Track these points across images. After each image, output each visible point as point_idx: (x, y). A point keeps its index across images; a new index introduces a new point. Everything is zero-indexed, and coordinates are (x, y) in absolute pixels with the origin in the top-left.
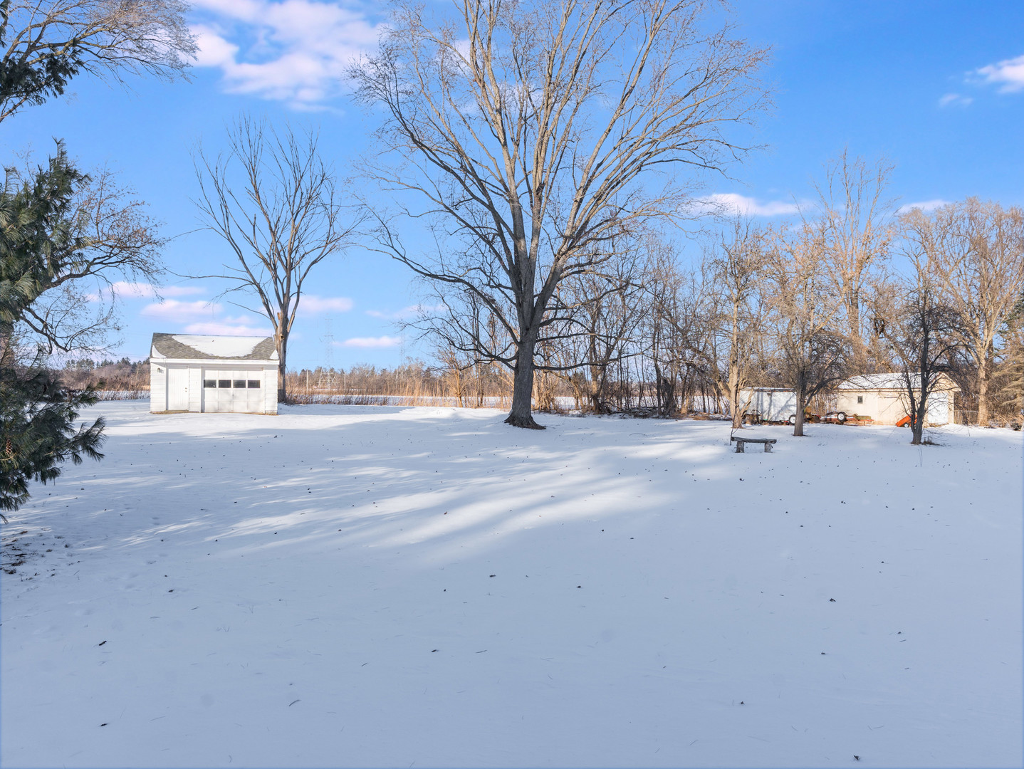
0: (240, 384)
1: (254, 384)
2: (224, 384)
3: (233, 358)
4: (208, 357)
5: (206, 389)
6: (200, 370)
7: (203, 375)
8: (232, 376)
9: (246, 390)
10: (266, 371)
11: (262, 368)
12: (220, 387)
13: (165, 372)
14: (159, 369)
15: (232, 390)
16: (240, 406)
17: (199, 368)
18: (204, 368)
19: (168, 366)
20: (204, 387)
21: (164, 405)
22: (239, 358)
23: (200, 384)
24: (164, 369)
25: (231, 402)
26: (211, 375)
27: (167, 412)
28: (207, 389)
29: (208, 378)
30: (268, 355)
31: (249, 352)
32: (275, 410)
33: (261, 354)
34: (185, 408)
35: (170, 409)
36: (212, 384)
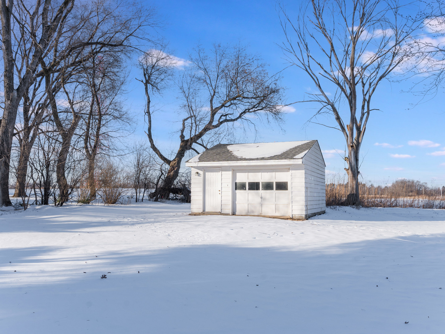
0: (268, 186)
1: (282, 186)
2: (254, 186)
3: (257, 159)
4: (242, 159)
5: (237, 191)
6: (231, 173)
7: (234, 177)
8: (262, 178)
9: (274, 193)
10: (293, 171)
11: (287, 168)
12: (249, 189)
13: (202, 175)
14: (198, 173)
15: (261, 192)
16: (268, 209)
17: (229, 171)
18: (235, 170)
19: (205, 169)
20: (236, 189)
21: (201, 206)
22: (263, 159)
23: (230, 187)
24: (201, 172)
25: (261, 205)
26: (242, 178)
27: (204, 213)
29: (238, 181)
30: (295, 155)
31: (279, 152)
32: (303, 213)
33: (289, 154)
34: (219, 210)
35: (207, 210)
36: (242, 186)
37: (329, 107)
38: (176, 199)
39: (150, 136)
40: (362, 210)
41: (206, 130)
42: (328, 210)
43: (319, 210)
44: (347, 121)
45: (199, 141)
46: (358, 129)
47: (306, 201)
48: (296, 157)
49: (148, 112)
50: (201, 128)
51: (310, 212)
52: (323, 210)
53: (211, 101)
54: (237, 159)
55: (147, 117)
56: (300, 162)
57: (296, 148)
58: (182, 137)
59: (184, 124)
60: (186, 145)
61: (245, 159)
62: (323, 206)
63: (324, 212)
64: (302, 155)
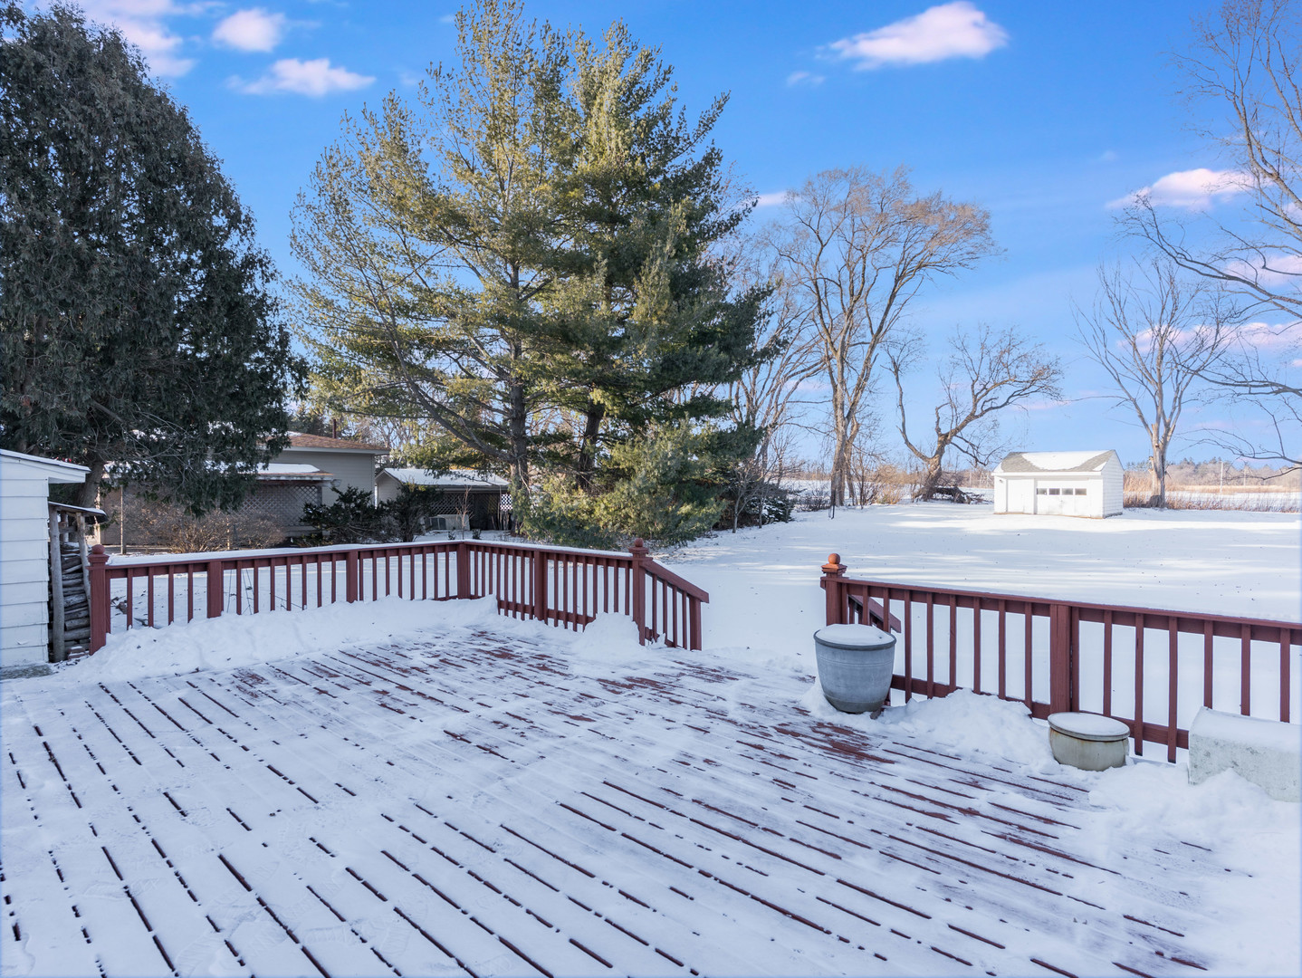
0: (1068, 492)
1: (1080, 492)
2: (1054, 492)
3: (1059, 471)
4: (1044, 470)
5: (1038, 496)
6: (1033, 480)
7: (1036, 484)
8: (1060, 485)
9: (1074, 497)
10: (1092, 482)
11: (1088, 478)
12: (1050, 494)
13: (1006, 483)
14: (1001, 481)
15: (1061, 496)
16: (1068, 510)
18: (1036, 479)
19: (1009, 478)
20: (1037, 494)
21: (1005, 507)
22: (1064, 470)
23: (1032, 491)
24: (1004, 480)
25: (1061, 507)
26: (1042, 485)
27: (1007, 513)
28: (1040, 497)
29: (1039, 487)
30: (1094, 468)
31: (1078, 464)
32: (1101, 514)
33: (1088, 466)
34: (1021, 511)
35: (1009, 510)
36: (1044, 492)
37: (1130, 404)
38: (943, 499)
39: (904, 432)
40: (1166, 512)
41: (968, 420)
42: (1126, 511)
43: (1116, 512)
44: (1151, 417)
45: (959, 434)
46: (1167, 425)
47: (1104, 504)
48: (1096, 469)
49: (901, 405)
50: (963, 418)
51: (1106, 513)
52: (1120, 511)
53: (973, 386)
54: (1038, 470)
55: (900, 411)
56: (1099, 473)
57: (1093, 459)
58: (938, 430)
59: (937, 413)
60: (945, 440)
61: (1049, 471)
62: (1121, 508)
63: (1121, 514)
64: (1100, 467)
